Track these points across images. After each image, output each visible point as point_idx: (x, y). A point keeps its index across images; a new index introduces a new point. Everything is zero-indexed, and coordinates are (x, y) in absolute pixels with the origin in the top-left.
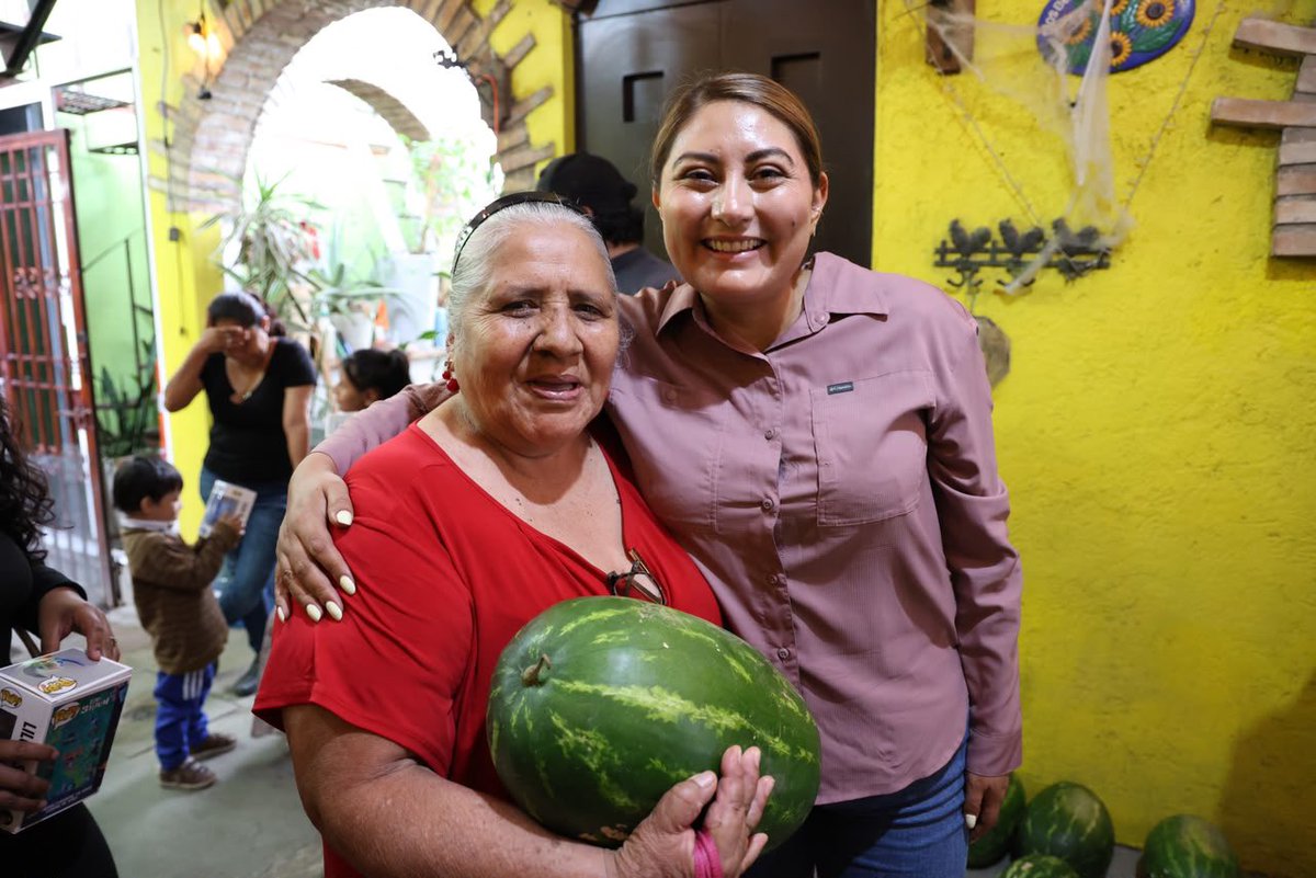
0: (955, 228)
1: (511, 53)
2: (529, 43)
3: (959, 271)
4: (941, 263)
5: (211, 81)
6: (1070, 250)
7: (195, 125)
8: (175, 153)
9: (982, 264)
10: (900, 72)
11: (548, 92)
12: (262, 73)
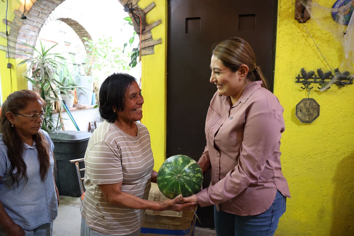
0: (303, 71)
1: (146, 8)
2: (153, 5)
3: (303, 84)
4: (298, 82)
5: (26, 12)
6: (341, 79)
7: (19, 28)
8: (10, 37)
9: (311, 82)
10: (285, 22)
11: (160, 22)
12: (44, 12)
